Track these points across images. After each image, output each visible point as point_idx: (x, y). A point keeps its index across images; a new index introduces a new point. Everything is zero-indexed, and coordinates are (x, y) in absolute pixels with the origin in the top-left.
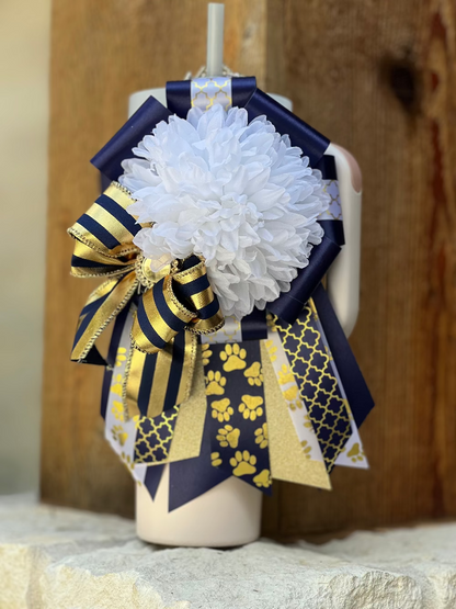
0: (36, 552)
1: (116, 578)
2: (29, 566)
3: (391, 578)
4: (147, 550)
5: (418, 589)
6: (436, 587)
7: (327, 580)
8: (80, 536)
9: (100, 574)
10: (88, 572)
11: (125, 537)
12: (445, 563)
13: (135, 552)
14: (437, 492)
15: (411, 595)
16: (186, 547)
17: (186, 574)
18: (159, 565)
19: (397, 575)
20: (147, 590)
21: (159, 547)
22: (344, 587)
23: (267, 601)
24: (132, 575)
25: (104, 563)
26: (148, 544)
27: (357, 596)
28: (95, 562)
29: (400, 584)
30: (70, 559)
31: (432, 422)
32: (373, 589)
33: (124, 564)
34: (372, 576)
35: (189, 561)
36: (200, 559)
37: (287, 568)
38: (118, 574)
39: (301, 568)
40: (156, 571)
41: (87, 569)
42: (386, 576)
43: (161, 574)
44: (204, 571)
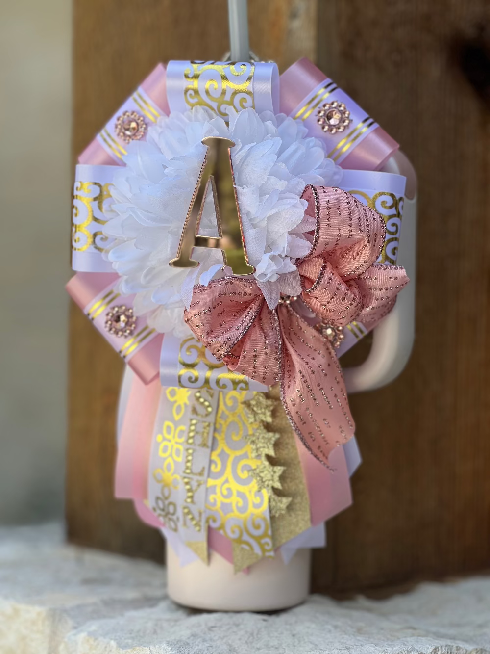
0: (56, 616)
2: (47, 631)
4: (180, 614)
8: (107, 592)
9: (127, 646)
10: (113, 643)
13: (168, 616)
16: (226, 612)
18: (194, 635)
19: (470, 648)
21: (195, 611)
25: (131, 632)
26: (182, 607)
28: (122, 630)
30: (93, 626)
33: (155, 632)
34: (440, 651)
35: (229, 629)
36: (242, 626)
37: (342, 641)
38: (146, 648)
39: (359, 640)
40: (191, 644)
41: (111, 639)
42: (457, 650)
43: (197, 647)
44: (246, 642)
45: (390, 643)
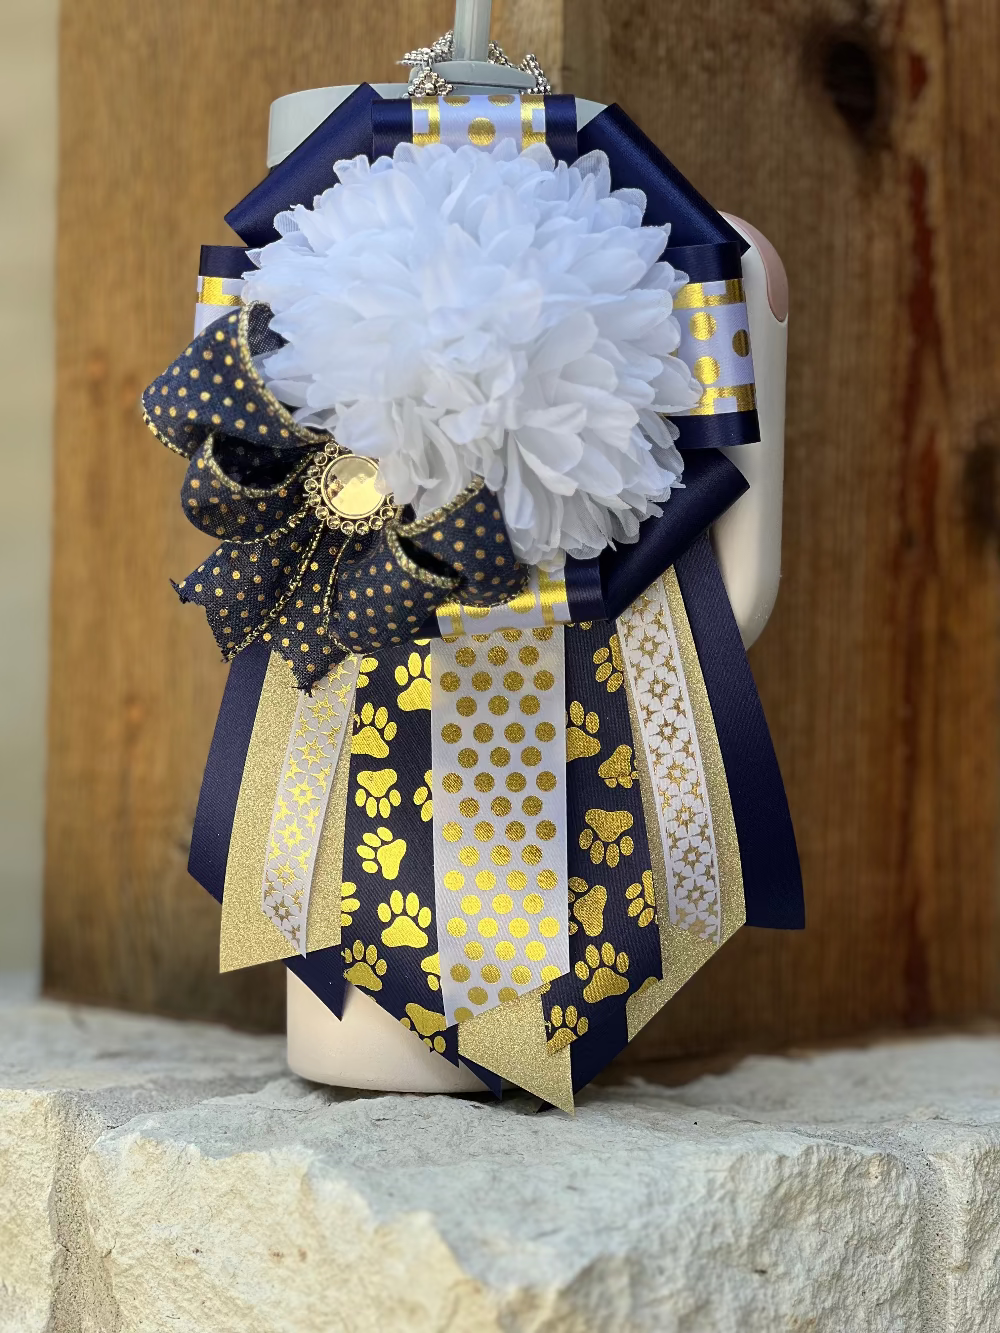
0: (71, 1107)
1: (260, 1161)
2: (54, 1137)
3: (855, 1159)
4: (313, 1100)
5: (909, 1182)
6: (947, 1178)
7: (724, 1163)
8: (157, 1070)
9: (220, 1154)
10: (193, 1149)
11: (257, 1071)
12: (960, 1125)
13: (288, 1104)
14: (915, 971)
15: (897, 1195)
16: (402, 1094)
17: (411, 1152)
18: (350, 1132)
19: (869, 1152)
20: (334, 1189)
21: (340, 1093)
22: (760, 1178)
23: (598, 1211)
24: (297, 1157)
25: (225, 1129)
26: (314, 1086)
27: (788, 1197)
28: (207, 1127)
29: (874, 1170)
30: (150, 1122)
31: (906, 818)
32: (819, 1182)
33: (270, 1130)
34: (816, 1154)
35: (410, 1123)
36: (434, 1119)
37: (629, 1139)
38: (264, 1154)
39: (659, 1138)
40: (346, 1146)
41: (190, 1142)
42: (846, 1154)
43: (358, 1152)
44: (449, 1144)
45: (721, 1140)
